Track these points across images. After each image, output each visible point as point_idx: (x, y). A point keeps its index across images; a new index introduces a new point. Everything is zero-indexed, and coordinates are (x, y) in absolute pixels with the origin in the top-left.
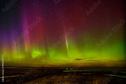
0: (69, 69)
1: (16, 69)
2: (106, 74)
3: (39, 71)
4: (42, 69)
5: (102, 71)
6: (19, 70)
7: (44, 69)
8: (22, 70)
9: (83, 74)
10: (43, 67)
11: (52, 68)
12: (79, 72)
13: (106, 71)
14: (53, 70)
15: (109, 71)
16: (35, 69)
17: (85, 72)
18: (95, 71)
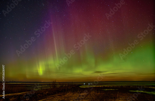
0: (87, 84)
1: (21, 84)
2: (132, 90)
3: (50, 87)
4: (54, 85)
5: (127, 86)
6: (25, 85)
7: (56, 85)
8: (30, 86)
9: (104, 90)
10: (54, 82)
11: (66, 82)
12: (99, 87)
13: (132, 86)
14: (67, 85)
15: (137, 86)
16: (45, 85)
17: (107, 88)
18: (119, 86)
